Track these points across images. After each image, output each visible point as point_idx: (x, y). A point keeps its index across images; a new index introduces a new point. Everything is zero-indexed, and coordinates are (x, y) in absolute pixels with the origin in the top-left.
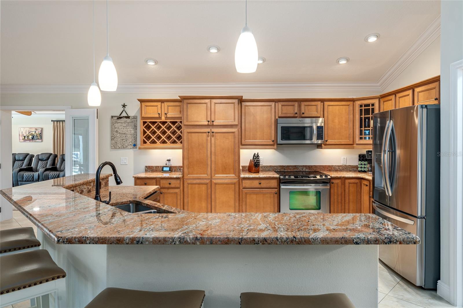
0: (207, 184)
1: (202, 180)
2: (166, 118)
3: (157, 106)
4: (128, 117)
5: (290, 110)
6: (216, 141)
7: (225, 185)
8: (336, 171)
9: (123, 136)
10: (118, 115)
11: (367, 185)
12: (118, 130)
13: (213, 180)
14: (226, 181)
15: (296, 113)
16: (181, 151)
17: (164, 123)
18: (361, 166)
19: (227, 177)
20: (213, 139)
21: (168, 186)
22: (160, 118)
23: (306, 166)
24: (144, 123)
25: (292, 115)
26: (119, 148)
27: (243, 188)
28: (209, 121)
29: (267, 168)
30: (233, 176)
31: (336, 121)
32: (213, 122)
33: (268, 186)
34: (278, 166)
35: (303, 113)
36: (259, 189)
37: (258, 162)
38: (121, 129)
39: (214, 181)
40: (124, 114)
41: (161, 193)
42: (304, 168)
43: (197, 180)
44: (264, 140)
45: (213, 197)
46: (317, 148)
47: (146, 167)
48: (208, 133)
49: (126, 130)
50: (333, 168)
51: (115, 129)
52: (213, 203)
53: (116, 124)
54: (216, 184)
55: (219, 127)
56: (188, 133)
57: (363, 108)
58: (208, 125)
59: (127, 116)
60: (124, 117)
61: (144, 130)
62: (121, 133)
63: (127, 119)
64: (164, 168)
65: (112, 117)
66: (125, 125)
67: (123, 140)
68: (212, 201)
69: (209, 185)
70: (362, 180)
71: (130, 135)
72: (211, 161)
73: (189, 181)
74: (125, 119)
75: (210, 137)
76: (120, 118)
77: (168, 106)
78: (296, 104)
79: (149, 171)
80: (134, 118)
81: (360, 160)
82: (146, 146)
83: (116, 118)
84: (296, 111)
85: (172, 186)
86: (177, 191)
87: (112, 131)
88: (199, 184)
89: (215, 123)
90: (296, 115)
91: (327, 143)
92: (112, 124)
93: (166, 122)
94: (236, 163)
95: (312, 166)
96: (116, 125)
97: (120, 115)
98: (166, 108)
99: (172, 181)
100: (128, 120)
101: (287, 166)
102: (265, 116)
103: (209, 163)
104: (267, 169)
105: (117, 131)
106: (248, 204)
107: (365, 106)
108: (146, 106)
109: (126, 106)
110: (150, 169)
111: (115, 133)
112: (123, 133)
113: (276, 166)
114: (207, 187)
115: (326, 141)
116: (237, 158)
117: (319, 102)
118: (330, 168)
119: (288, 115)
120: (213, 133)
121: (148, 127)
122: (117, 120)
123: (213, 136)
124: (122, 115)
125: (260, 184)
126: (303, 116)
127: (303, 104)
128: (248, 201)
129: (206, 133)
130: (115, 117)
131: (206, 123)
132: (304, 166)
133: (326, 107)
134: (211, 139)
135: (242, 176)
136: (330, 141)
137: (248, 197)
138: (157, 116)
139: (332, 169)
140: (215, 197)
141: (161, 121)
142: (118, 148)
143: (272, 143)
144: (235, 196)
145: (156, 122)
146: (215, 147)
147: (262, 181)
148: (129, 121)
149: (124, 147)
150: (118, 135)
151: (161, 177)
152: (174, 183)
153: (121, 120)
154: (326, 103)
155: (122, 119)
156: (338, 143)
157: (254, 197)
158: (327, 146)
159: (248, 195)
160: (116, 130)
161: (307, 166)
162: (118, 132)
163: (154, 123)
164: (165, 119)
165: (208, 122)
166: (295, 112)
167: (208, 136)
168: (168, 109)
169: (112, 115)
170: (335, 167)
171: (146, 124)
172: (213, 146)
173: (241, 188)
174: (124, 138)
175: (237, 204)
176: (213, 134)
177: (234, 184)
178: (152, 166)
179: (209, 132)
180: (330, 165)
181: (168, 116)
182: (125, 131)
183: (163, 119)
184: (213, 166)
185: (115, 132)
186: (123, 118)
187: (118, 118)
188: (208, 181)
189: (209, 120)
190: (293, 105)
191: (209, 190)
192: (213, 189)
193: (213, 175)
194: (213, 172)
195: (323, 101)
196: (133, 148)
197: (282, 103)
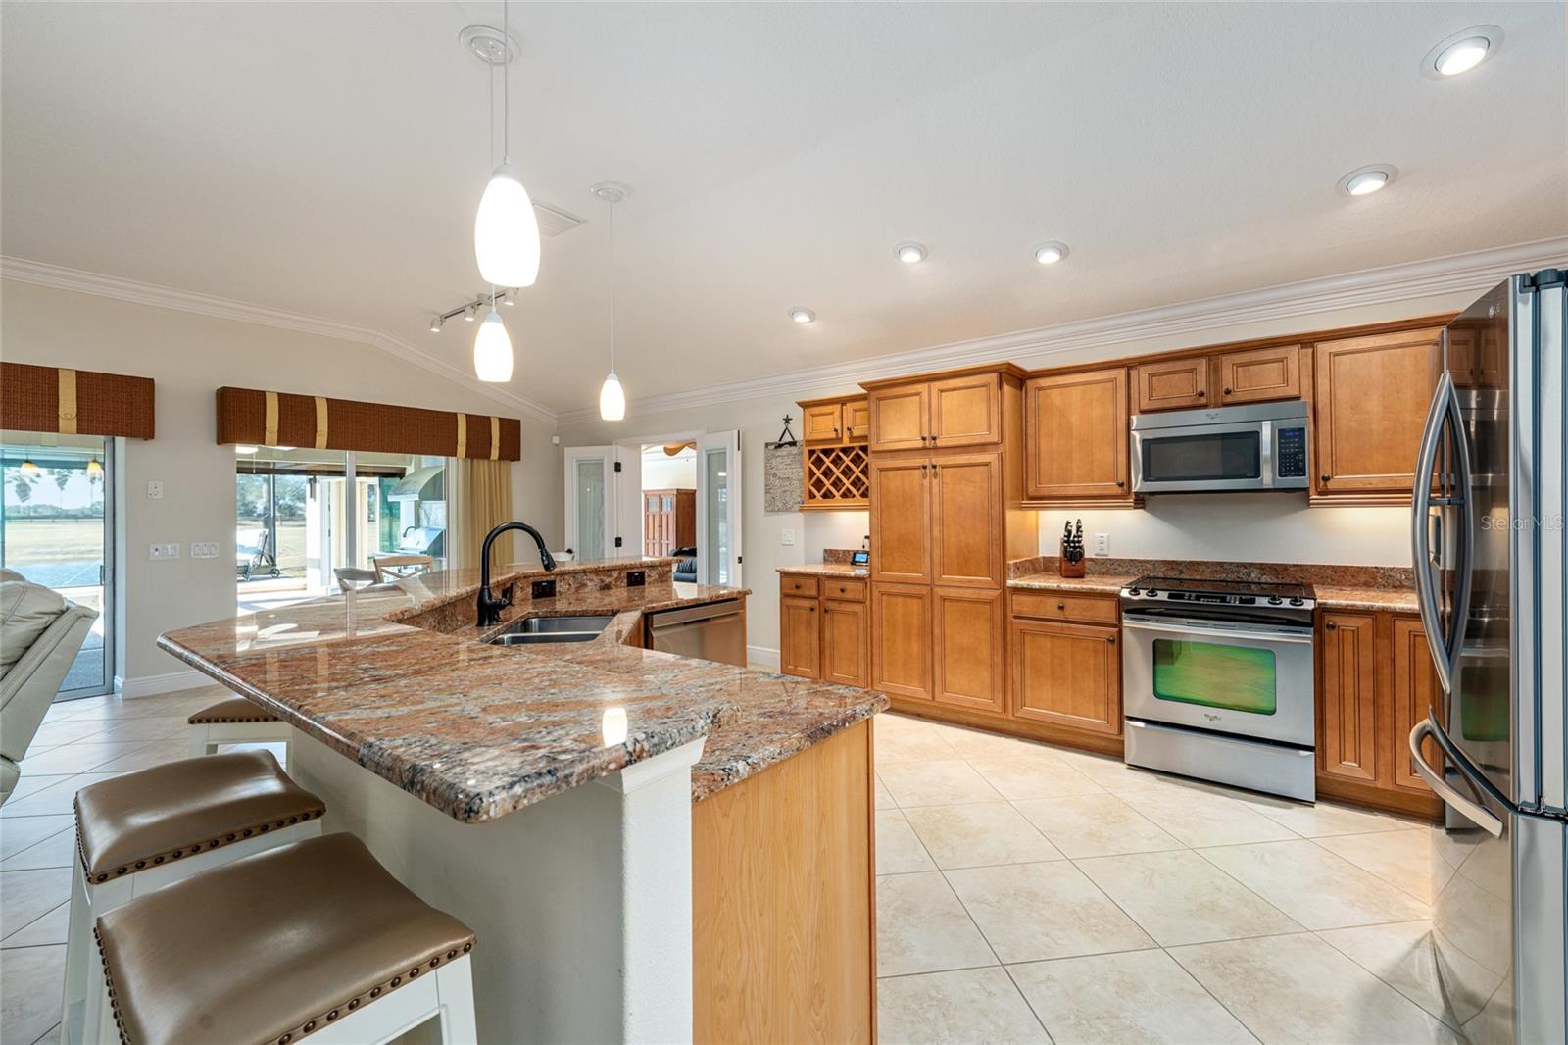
0: (920, 597)
1: (912, 587)
2: (852, 439)
3: (832, 413)
4: (794, 443)
5: (1180, 387)
6: (943, 490)
7: (966, 604)
8: (1394, 587)
9: (785, 484)
10: (777, 440)
12: (777, 472)
13: (936, 590)
14: (969, 594)
15: (1202, 394)
16: (866, 515)
17: (845, 451)
19: (970, 582)
20: (935, 483)
21: (838, 595)
22: (839, 440)
23: (1262, 564)
24: (812, 452)
25: (1187, 402)
26: (779, 510)
27: (1016, 617)
28: (924, 439)
29: (1120, 565)
30: (986, 582)
31: (1374, 405)
32: (934, 439)
33: (1087, 616)
34: (1157, 561)
35: (1228, 392)
36: (1060, 624)
37: (1075, 548)
38: (782, 469)
39: (939, 591)
40: (787, 438)
41: (826, 611)
42: (1253, 571)
43: (900, 586)
44: (1092, 482)
45: (937, 631)
47: (826, 550)
48: (923, 470)
49: (790, 472)
50: (1379, 575)
51: (771, 470)
52: (937, 649)
53: (774, 460)
54: (944, 599)
55: (951, 451)
56: (881, 470)
58: (924, 448)
59: (791, 440)
60: (786, 444)
61: (810, 469)
62: (781, 479)
63: (793, 448)
64: (857, 555)
65: (767, 445)
66: (788, 461)
67: (785, 493)
68: (935, 641)
69: (928, 601)
72: (932, 538)
73: (885, 588)
74: (789, 448)
75: (928, 479)
76: (780, 446)
77: (855, 411)
78: (1202, 365)
79: (829, 561)
82: (813, 503)
83: (773, 447)
84: (1202, 386)
85: (848, 595)
86: (858, 608)
87: (767, 474)
88: (905, 596)
89: (939, 443)
90: (1203, 400)
91: (1331, 485)
92: (767, 460)
93: (853, 448)
94: (994, 547)
95: (1285, 567)
96: (775, 462)
97: (780, 440)
98: (850, 415)
99: (849, 585)
100: (794, 450)
101: (1191, 562)
102: (1098, 412)
103: (927, 545)
104: (1120, 568)
105: (775, 473)
106: (1027, 660)
108: (813, 415)
109: (789, 421)
110: (830, 556)
111: (772, 478)
112: (786, 477)
113: (1151, 561)
114: (924, 607)
115: (1326, 479)
116: (996, 533)
117: (1295, 350)
118: (1363, 578)
119: (1174, 403)
120: (934, 467)
121: (819, 462)
122: (774, 451)
123: (935, 475)
124: (784, 441)
125: (1061, 608)
126: (1229, 399)
127: (1227, 362)
128: (1028, 653)
129: (918, 468)
130: (772, 444)
131: (920, 444)
132: (1252, 564)
133: (1323, 362)
134: (931, 483)
135: (1010, 583)
136: (1340, 480)
137: (1028, 644)
138: (833, 435)
139: (1375, 579)
140: (943, 634)
141: (841, 446)
142: (777, 509)
143: (1119, 491)
144: (992, 637)
145: (833, 450)
146: (942, 503)
147: (1070, 602)
148: (795, 452)
149: (787, 509)
150: (777, 482)
152: (853, 590)
153: (781, 449)
154: (1324, 348)
155: (783, 448)
157: (1047, 643)
158: (1330, 497)
159: (1028, 638)
160: (773, 471)
161: (1267, 564)
162: (777, 476)
163: (827, 452)
164: (850, 442)
165: (923, 442)
166: (1198, 390)
167: (924, 476)
168: (854, 417)
169: (767, 442)
170: (1391, 573)
171: (815, 456)
172: (936, 500)
173: (1010, 614)
174: (786, 489)
175: (998, 659)
176: (935, 472)
177: (990, 602)
178: (837, 551)
179: (925, 467)
180: (1367, 567)
181: (856, 433)
182: (788, 474)
183: (846, 443)
184: (936, 552)
185: (772, 475)
186: (785, 446)
187: (776, 447)
188: (924, 591)
189: (926, 435)
190: (1192, 370)
191: (928, 614)
192: (936, 611)
193: (936, 574)
194: (937, 568)
195: (1308, 341)
197: (1151, 369)
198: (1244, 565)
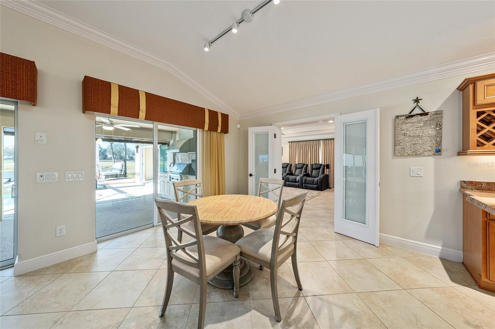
4: (425, 114)
9: (415, 140)
10: (407, 112)
12: (407, 132)
26: (409, 155)
38: (413, 130)
40: (417, 111)
47: (462, 182)
49: (421, 132)
51: (401, 131)
53: (403, 126)
59: (422, 112)
62: (411, 136)
63: (423, 117)
65: (397, 117)
66: (419, 125)
67: (415, 145)
71: (428, 138)
74: (419, 117)
76: (410, 116)
80: (436, 114)
83: (404, 118)
87: (395, 134)
92: (396, 125)
97: (410, 113)
100: (425, 118)
105: (405, 133)
109: (419, 101)
112: (416, 135)
122: (406, 120)
124: (413, 113)
130: (402, 116)
142: (406, 155)
148: (427, 119)
149: (416, 154)
150: (407, 139)
153: (412, 119)
155: (414, 118)
160: (403, 132)
162: (406, 135)
169: (397, 115)
174: (417, 142)
182: (418, 133)
185: (402, 135)
186: (416, 116)
187: (407, 118)
196: (434, 155)
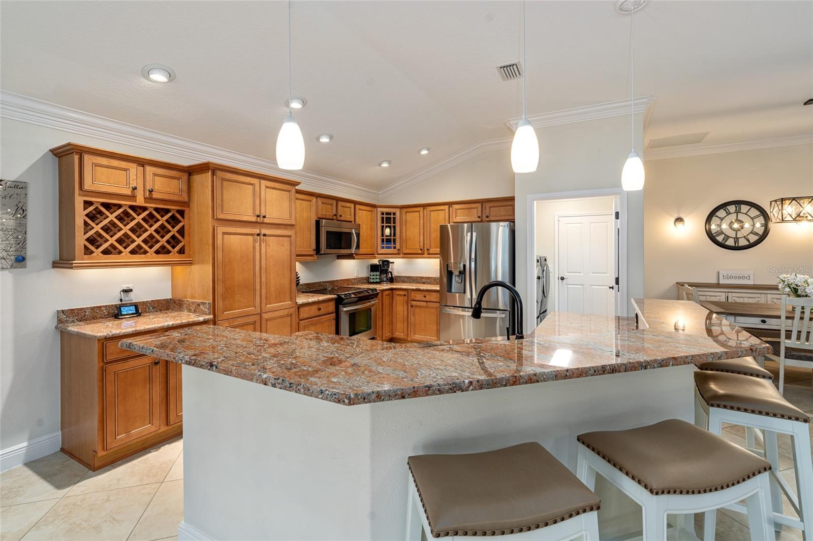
0: (254, 323)
1: (247, 318)
2: (149, 199)
5: (329, 210)
6: (268, 250)
7: (279, 320)
11: (405, 295)
13: (263, 315)
14: (281, 313)
15: (334, 215)
17: (137, 209)
18: (373, 277)
19: (282, 306)
20: (263, 245)
22: (133, 197)
24: (87, 204)
25: (331, 218)
28: (257, 216)
30: (287, 304)
32: (263, 217)
35: (341, 216)
36: (317, 318)
39: (265, 316)
43: (239, 319)
44: (304, 248)
46: (338, 259)
54: (267, 320)
55: (272, 226)
56: (225, 234)
57: (385, 216)
58: (256, 222)
61: (85, 221)
64: (122, 308)
69: (258, 324)
70: (394, 291)
71: (1, 233)
72: (261, 282)
75: (258, 243)
77: (154, 175)
78: (334, 203)
79: (73, 322)
80: (16, 187)
81: (372, 271)
84: (335, 212)
88: (243, 325)
89: (266, 220)
90: (335, 217)
93: (145, 209)
94: (293, 283)
98: (150, 177)
102: (305, 215)
103: (258, 287)
107: (387, 214)
108: (97, 165)
110: (76, 316)
117: (352, 204)
119: (328, 217)
120: (264, 235)
121: (98, 216)
123: (263, 241)
125: (319, 309)
126: (341, 219)
127: (340, 204)
129: (252, 235)
131: (254, 219)
132: (327, 282)
133: (356, 210)
134: (260, 245)
135: (300, 301)
138: (128, 192)
141: (134, 204)
145: (120, 206)
146: (266, 259)
147: (321, 306)
151: (173, 325)
154: (357, 206)
156: (366, 253)
164: (145, 202)
165: (255, 218)
167: (256, 241)
171: (91, 208)
172: (263, 257)
173: (297, 320)
176: (263, 238)
177: (292, 315)
178: (81, 309)
179: (257, 235)
181: (155, 195)
183: (140, 201)
184: (264, 291)
188: (257, 318)
189: (258, 214)
190: (332, 204)
193: (263, 305)
194: (264, 301)
195: (354, 203)
196: (12, 267)
197: (324, 200)
198: (325, 282)
